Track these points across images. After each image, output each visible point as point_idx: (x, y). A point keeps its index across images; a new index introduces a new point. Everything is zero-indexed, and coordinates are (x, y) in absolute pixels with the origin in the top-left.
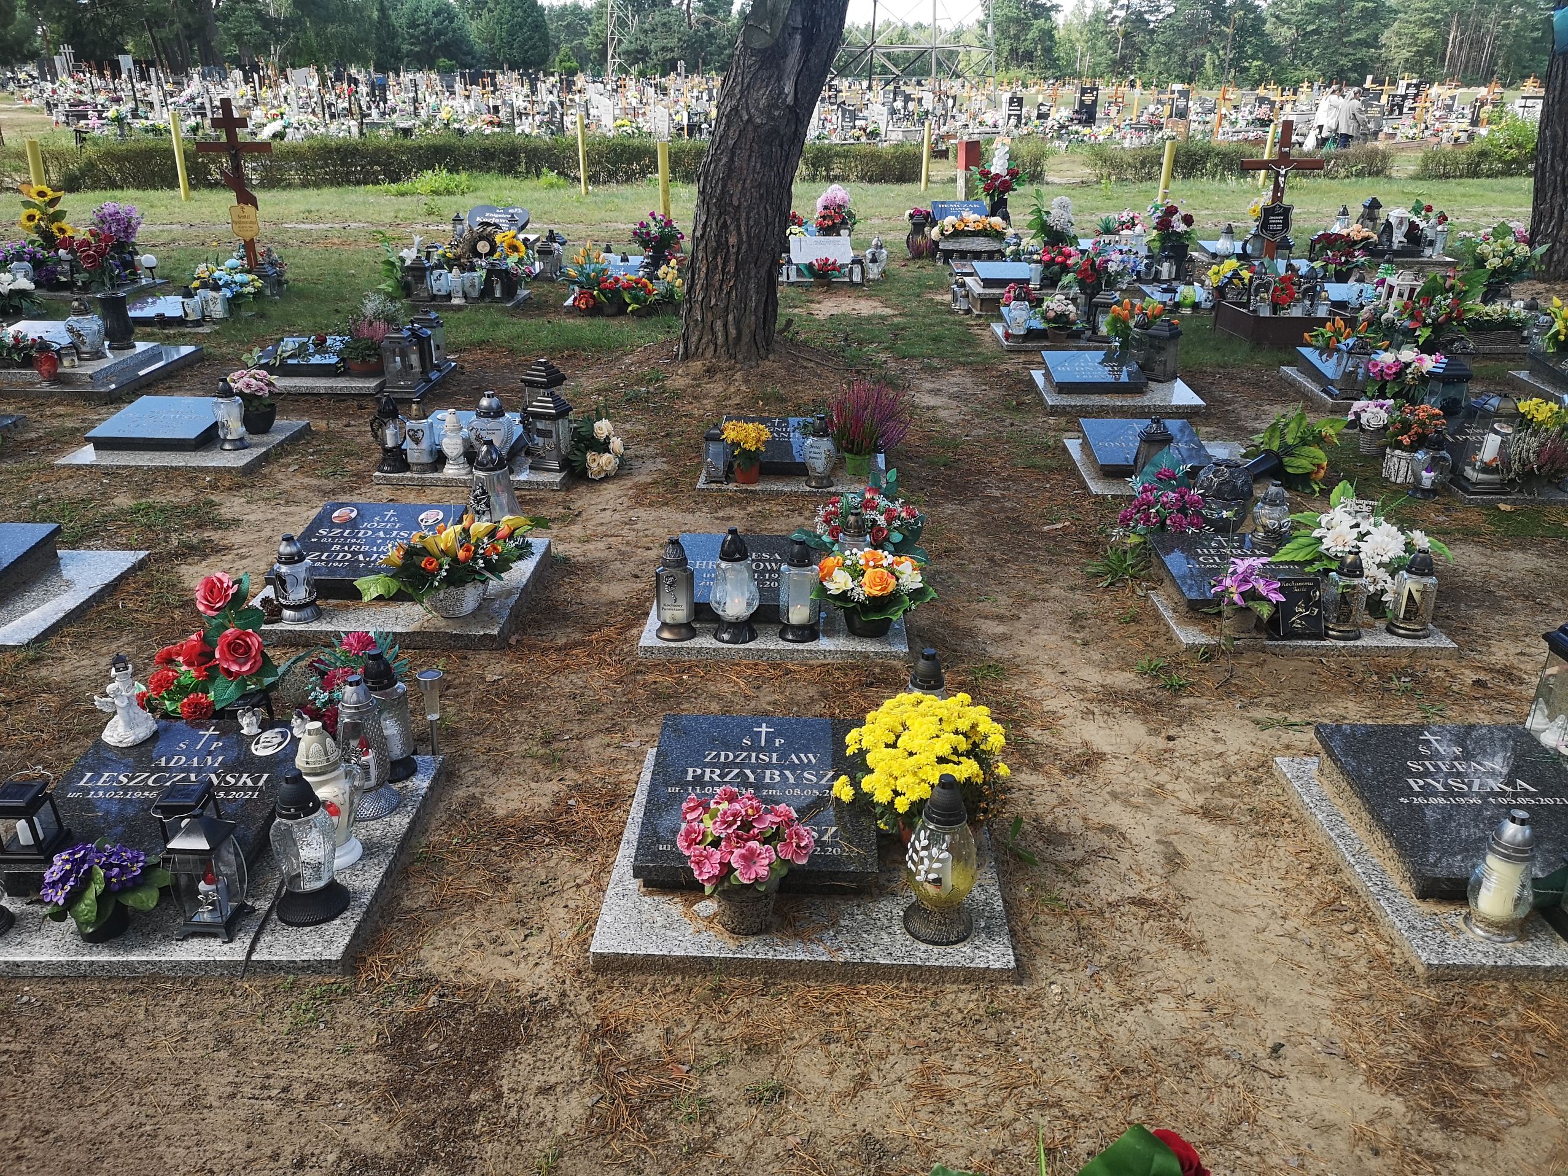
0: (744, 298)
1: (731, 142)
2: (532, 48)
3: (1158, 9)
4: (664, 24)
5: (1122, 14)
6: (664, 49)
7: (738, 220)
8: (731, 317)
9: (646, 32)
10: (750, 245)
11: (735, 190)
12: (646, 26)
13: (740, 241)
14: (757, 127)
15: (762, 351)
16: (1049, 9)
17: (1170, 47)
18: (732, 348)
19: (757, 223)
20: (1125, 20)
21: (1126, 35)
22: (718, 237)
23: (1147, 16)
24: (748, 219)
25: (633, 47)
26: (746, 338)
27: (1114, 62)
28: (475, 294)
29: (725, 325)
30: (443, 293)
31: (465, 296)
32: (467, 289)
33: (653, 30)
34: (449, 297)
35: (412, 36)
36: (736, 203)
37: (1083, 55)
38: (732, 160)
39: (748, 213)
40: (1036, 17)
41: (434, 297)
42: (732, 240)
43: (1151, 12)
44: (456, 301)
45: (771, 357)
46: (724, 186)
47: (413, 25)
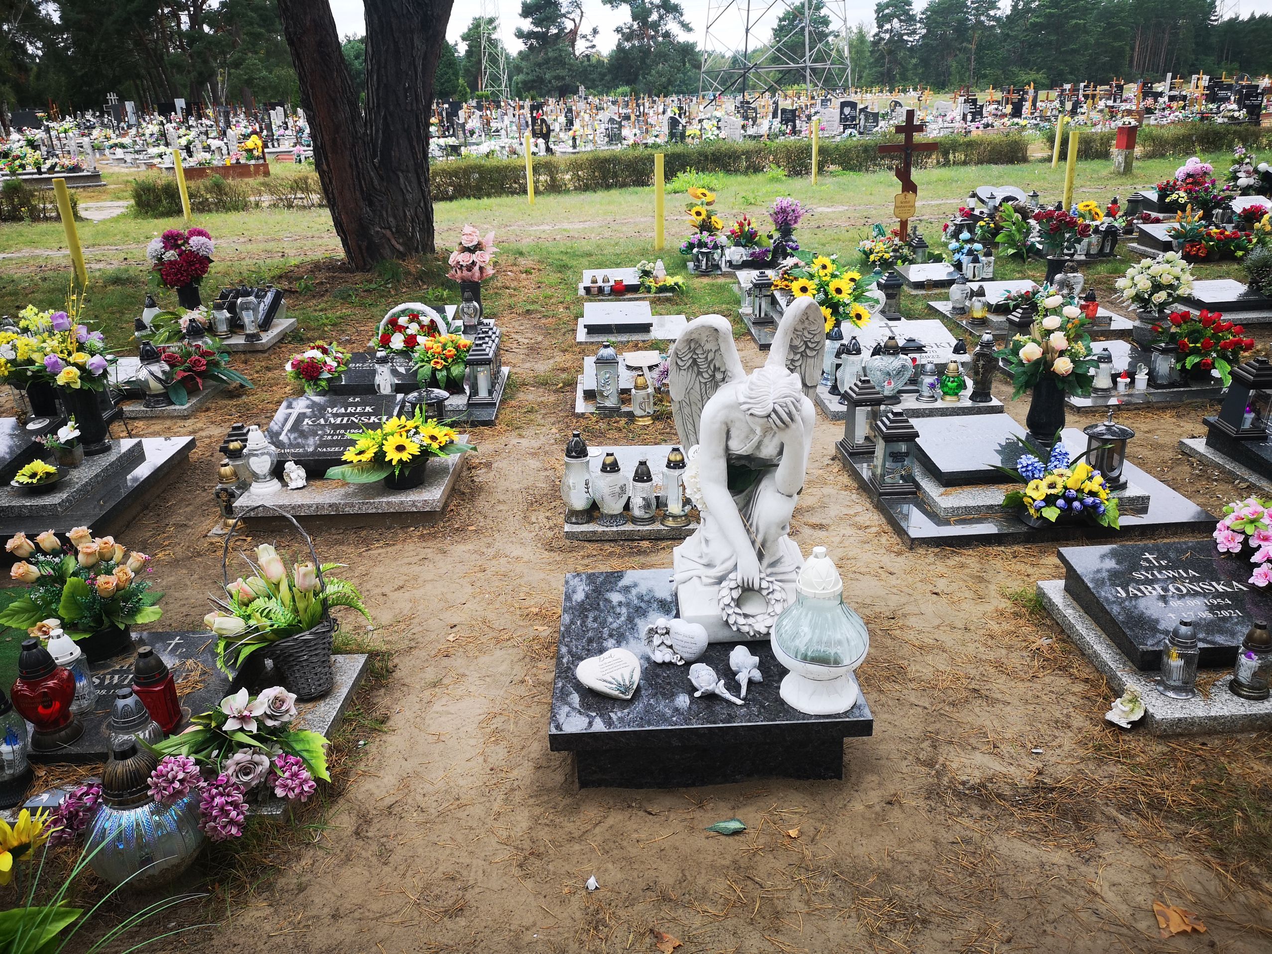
3: (914, 32)
5: (887, 36)
9: (539, 64)
12: (540, 60)
16: (828, 35)
17: (925, 62)
20: (890, 40)
23: (905, 37)
27: (882, 74)
33: (546, 63)
43: (907, 34)
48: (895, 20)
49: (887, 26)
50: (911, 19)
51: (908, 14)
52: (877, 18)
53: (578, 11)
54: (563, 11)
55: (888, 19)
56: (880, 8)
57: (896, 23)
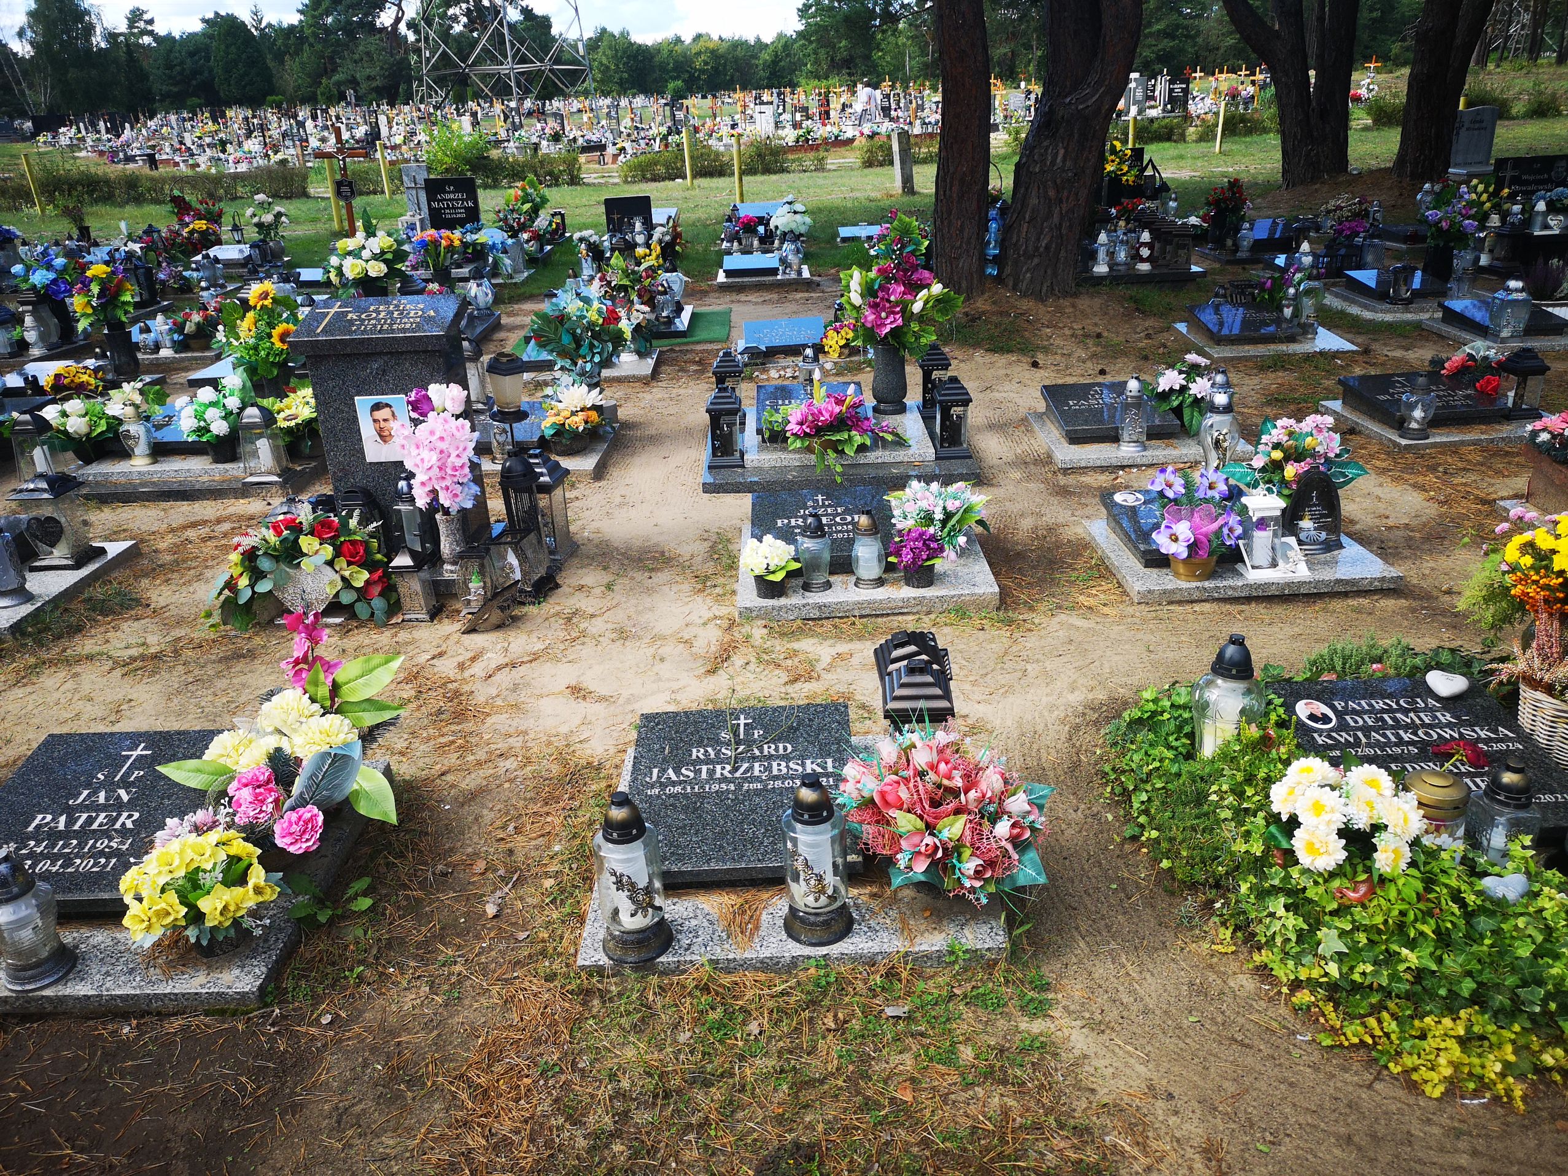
35: (170, 77)
47: (169, 66)
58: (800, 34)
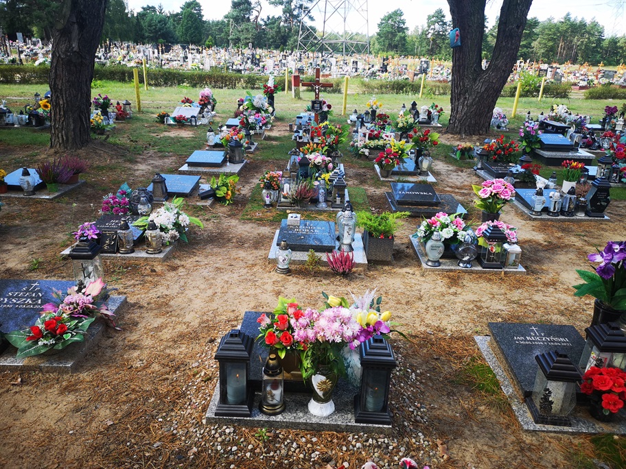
0: (68, 125)
1: (55, 65)
2: (195, 36)
3: (446, 31)
4: (246, 29)
5: (432, 31)
6: (246, 38)
7: (62, 94)
8: (63, 132)
9: (239, 32)
10: (68, 104)
11: (59, 83)
12: (240, 29)
13: (64, 102)
14: (62, 59)
15: (79, 146)
16: (404, 29)
18: (65, 143)
19: (69, 95)
20: (433, 34)
21: (433, 40)
22: (56, 101)
23: (441, 33)
24: (66, 94)
25: (234, 37)
26: (70, 141)
28: (24, 123)
29: (62, 136)
30: (11, 122)
31: (19, 124)
32: (20, 122)
33: (242, 31)
34: (13, 124)
36: (60, 88)
37: (418, 47)
38: (56, 72)
39: (65, 92)
40: (399, 32)
41: (7, 124)
42: (61, 102)
44: (16, 126)
45: (83, 148)
46: (55, 81)
48: (437, 24)
49: (432, 27)
50: (445, 24)
51: (443, 21)
52: (428, 23)
53: (259, 7)
54: (252, 6)
55: (434, 23)
56: (429, 18)
57: (437, 26)
58: (378, 34)
